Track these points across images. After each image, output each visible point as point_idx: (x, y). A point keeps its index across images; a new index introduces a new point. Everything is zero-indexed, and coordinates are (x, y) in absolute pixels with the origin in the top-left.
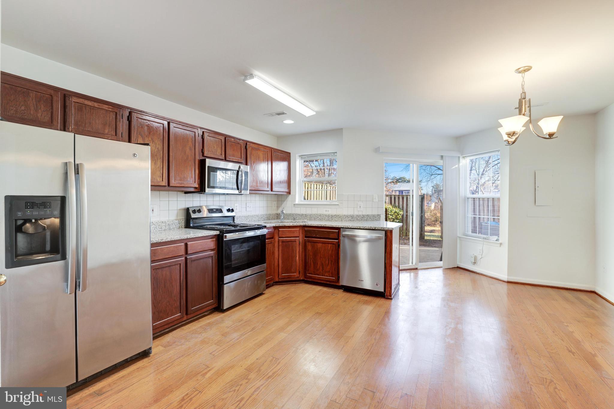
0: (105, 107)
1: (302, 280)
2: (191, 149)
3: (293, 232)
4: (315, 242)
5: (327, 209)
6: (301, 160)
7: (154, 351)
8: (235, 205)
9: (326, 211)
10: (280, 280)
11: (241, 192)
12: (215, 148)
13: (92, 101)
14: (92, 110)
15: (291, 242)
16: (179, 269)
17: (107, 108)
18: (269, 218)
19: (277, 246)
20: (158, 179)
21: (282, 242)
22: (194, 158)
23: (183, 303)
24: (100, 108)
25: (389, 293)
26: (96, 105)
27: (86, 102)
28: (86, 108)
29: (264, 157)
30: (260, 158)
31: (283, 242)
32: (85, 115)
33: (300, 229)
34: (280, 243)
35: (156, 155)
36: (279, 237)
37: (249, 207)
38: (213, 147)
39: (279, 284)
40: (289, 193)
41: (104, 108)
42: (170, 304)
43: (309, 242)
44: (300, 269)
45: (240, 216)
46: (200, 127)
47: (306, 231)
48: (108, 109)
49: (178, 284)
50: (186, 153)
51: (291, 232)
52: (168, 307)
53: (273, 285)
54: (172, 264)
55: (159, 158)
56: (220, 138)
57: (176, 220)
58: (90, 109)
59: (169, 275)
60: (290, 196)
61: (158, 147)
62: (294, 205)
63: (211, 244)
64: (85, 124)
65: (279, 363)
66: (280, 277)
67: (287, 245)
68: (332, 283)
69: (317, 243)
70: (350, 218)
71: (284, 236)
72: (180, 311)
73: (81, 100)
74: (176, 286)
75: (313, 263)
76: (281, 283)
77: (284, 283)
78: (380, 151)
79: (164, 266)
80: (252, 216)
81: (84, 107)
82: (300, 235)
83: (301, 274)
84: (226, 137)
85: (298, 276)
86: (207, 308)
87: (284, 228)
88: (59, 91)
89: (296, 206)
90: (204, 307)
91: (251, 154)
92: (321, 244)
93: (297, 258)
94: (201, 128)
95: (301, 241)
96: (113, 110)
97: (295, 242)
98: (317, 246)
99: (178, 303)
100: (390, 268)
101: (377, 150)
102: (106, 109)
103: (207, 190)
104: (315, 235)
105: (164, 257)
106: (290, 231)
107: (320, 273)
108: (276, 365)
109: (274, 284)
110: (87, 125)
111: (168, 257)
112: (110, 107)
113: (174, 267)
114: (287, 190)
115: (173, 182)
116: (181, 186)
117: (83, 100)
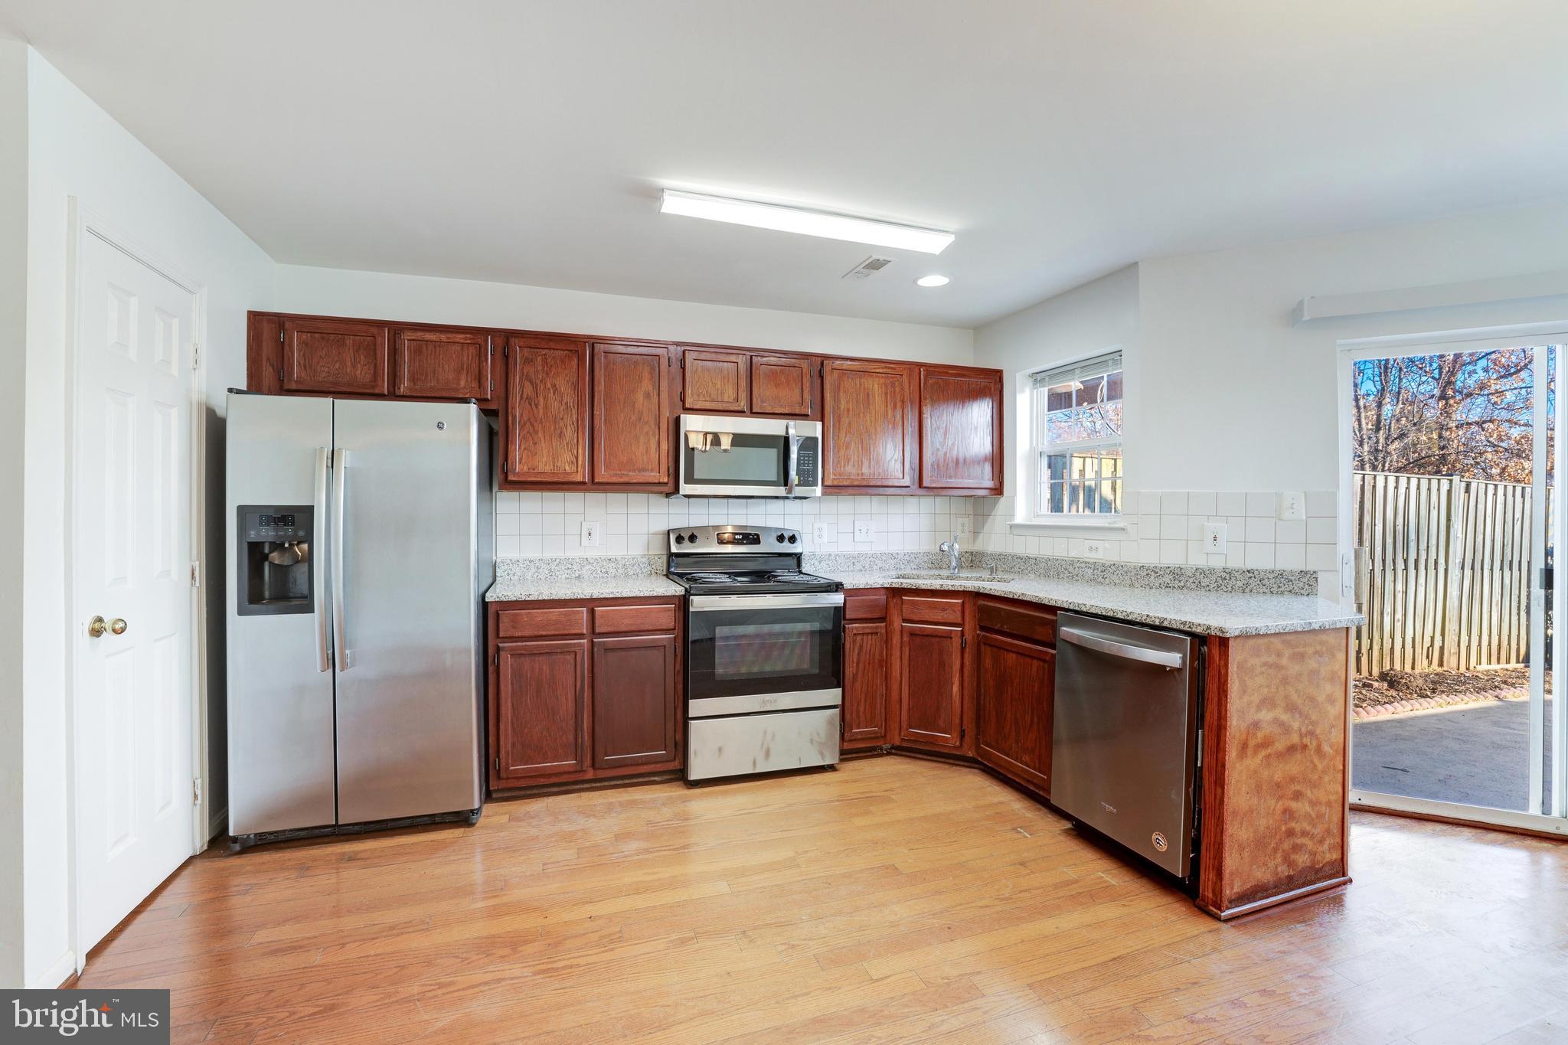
0: (460, 338)
1: (973, 757)
2: (648, 396)
3: (944, 608)
4: (1001, 648)
5: (1094, 544)
6: (1034, 389)
7: (481, 821)
8: (815, 525)
9: (1091, 549)
10: (905, 744)
11: (790, 492)
12: (719, 386)
13: (436, 331)
14: (438, 349)
15: (937, 639)
16: (574, 664)
17: (462, 339)
18: (938, 561)
19: (899, 645)
20: (567, 468)
21: (911, 634)
22: (656, 415)
23: (582, 738)
24: (450, 342)
25: (1210, 889)
26: (443, 337)
27: (429, 336)
28: (427, 347)
29: (886, 394)
30: (874, 396)
31: (913, 634)
32: (427, 359)
33: (967, 599)
34: (906, 639)
35: (562, 419)
36: (905, 621)
37: (864, 530)
38: (711, 385)
39: (907, 754)
40: (998, 490)
41: (458, 340)
42: (550, 736)
43: (987, 644)
44: (965, 722)
45: (830, 555)
46: (673, 342)
47: (982, 610)
48: (464, 341)
49: (571, 696)
50: (636, 406)
51: (936, 608)
52: (547, 740)
53: (889, 754)
54: (556, 651)
55: (568, 424)
56: (735, 361)
57: (643, 556)
58: (435, 347)
59: (548, 671)
60: (1003, 501)
61: (565, 401)
62: (1011, 526)
63: (666, 616)
64: (427, 376)
65: (613, 949)
66: (902, 734)
67: (924, 644)
68: (1041, 793)
69: (1005, 650)
70: (1167, 579)
71: (915, 618)
72: (574, 755)
73: (419, 335)
74: (567, 699)
75: (994, 714)
76: (913, 755)
77: (921, 756)
78: (1306, 318)
79: (535, 652)
80: (874, 556)
81: (425, 346)
82: (967, 619)
83: (967, 738)
84: (752, 353)
85: (958, 744)
86: (653, 766)
87: (918, 596)
88: (385, 327)
89: (1015, 531)
90: (640, 762)
91: (839, 389)
92: (1014, 655)
93: (956, 688)
94: (677, 344)
95: (968, 636)
96: (474, 341)
97: (949, 639)
98: (1004, 659)
99: (571, 737)
100: (1219, 791)
101: (1294, 316)
102: (461, 341)
103: (685, 488)
104: (999, 625)
105: (536, 633)
106: (933, 606)
107: (1011, 749)
108: (603, 949)
109: (893, 751)
110: (429, 378)
111: (544, 633)
112: (468, 336)
113: (559, 656)
114: (989, 484)
115: (602, 475)
116: (622, 480)
117: (422, 334)
